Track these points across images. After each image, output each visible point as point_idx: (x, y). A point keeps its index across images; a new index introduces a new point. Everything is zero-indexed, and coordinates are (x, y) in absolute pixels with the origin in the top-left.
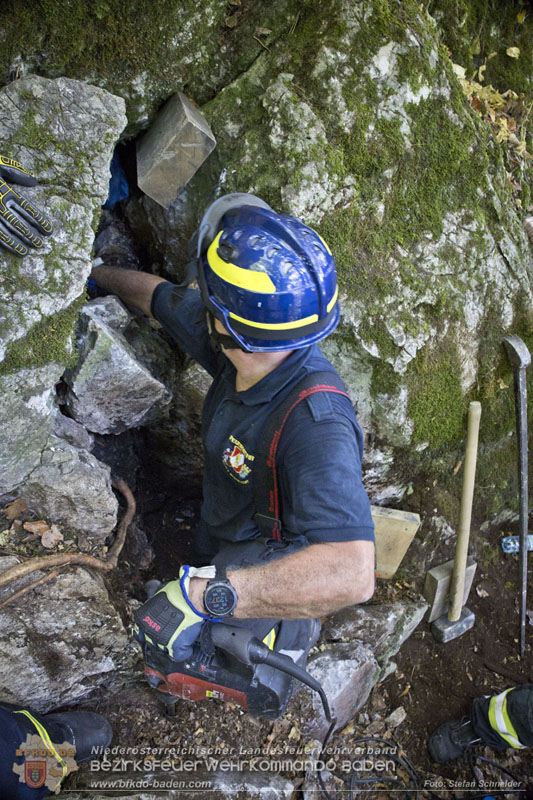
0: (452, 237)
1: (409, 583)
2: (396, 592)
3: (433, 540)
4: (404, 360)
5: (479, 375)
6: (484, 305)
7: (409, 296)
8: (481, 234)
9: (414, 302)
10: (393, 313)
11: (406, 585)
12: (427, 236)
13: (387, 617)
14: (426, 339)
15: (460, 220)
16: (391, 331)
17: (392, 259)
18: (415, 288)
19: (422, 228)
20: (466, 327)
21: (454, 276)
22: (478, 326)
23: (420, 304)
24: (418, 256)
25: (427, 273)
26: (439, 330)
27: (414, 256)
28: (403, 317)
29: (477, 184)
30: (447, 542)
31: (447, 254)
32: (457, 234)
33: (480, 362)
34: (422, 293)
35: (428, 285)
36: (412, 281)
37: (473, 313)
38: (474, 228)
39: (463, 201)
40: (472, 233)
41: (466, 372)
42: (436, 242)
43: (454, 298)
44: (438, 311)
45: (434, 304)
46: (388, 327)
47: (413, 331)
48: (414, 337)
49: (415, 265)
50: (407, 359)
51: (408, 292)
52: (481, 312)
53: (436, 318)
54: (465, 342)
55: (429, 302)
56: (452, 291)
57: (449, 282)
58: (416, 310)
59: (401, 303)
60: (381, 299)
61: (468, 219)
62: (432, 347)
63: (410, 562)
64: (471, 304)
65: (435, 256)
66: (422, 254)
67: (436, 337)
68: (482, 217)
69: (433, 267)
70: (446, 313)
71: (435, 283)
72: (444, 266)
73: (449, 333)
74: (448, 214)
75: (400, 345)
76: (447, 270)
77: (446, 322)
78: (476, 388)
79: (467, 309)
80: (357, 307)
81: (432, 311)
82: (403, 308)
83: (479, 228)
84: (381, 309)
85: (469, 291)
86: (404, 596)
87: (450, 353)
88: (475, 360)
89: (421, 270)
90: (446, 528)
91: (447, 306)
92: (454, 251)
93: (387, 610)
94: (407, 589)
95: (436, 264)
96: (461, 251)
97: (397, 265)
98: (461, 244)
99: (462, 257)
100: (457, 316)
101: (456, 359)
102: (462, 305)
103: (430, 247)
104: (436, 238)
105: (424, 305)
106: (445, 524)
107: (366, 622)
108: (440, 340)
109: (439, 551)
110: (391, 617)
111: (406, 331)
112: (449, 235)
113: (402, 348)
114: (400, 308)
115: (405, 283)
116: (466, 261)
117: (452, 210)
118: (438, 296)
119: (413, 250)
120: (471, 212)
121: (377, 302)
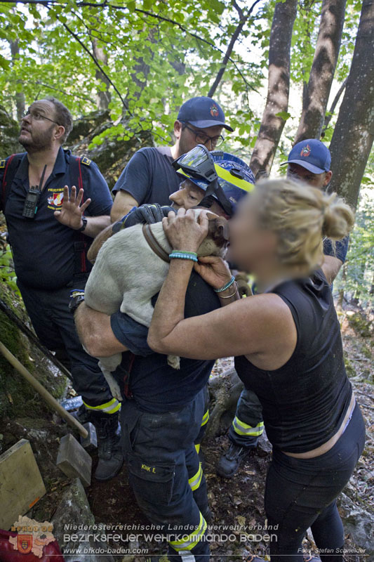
1: (56, 480)
2: (56, 493)
3: (41, 446)
11: (57, 483)
13: (68, 505)
30: (49, 441)
63: (43, 471)
86: (62, 489)
90: (40, 434)
93: (64, 504)
94: (59, 484)
106: (38, 432)
107: (62, 521)
109: (50, 449)
110: (70, 503)
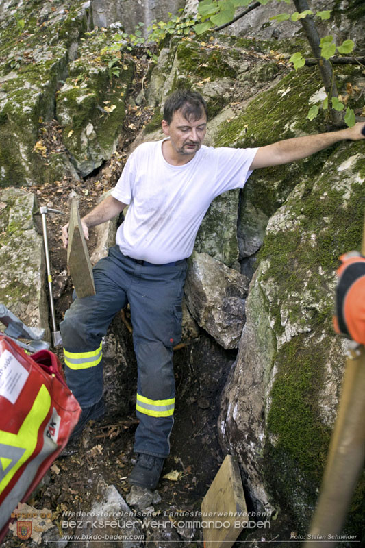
10: (291, 303)
17: (309, 271)
24: (329, 277)
34: (317, 301)
51: (307, 295)
55: (318, 309)
80: (275, 288)
97: (310, 275)
105: (314, 309)
114: (297, 302)
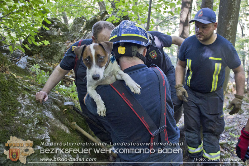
0: (24, 103)
4: (48, 141)
5: (67, 126)
6: (49, 111)
7: (31, 126)
8: (30, 96)
9: (34, 126)
12: (18, 108)
14: (47, 131)
15: (22, 97)
16: (37, 138)
18: (30, 123)
19: (15, 108)
20: (52, 119)
21: (36, 111)
22: (54, 116)
23: (36, 125)
25: (29, 116)
26: (47, 126)
27: (21, 116)
28: (36, 132)
29: (17, 86)
31: (28, 108)
32: (25, 101)
33: (64, 124)
35: (32, 119)
36: (28, 121)
37: (49, 115)
38: (27, 96)
39: (18, 92)
40: (28, 98)
41: (64, 129)
42: (22, 108)
43: (42, 115)
44: (42, 122)
45: (39, 122)
46: (35, 138)
47: (42, 132)
48: (44, 133)
49: (24, 117)
50: (49, 140)
52: (51, 113)
53: (43, 124)
54: (56, 123)
56: (39, 115)
57: (36, 113)
58: (36, 127)
59: (31, 129)
60: (26, 133)
61: (23, 96)
62: (50, 132)
64: (47, 113)
65: (26, 111)
66: (22, 113)
67: (49, 128)
68: (26, 92)
69: (28, 114)
70: (44, 121)
71: (33, 116)
72: (31, 111)
73: (50, 124)
74: (18, 99)
75: (43, 139)
76: (32, 111)
77: (46, 123)
78: (70, 130)
79: (47, 115)
81: (40, 124)
82: (33, 130)
83: (28, 95)
84: (28, 136)
85: (43, 111)
87: (56, 128)
88: (63, 124)
89: (26, 117)
91: (42, 119)
92: (29, 105)
95: (28, 112)
96: (30, 104)
98: (28, 103)
99: (32, 105)
100: (47, 119)
101: (58, 128)
102: (45, 115)
103: (22, 110)
104: (21, 107)
108: (50, 128)
111: (40, 134)
112: (23, 103)
113: (44, 139)
115: (26, 124)
116: (34, 105)
117: (17, 97)
118: (37, 119)
119: (19, 115)
120: (22, 93)
121: (25, 135)
